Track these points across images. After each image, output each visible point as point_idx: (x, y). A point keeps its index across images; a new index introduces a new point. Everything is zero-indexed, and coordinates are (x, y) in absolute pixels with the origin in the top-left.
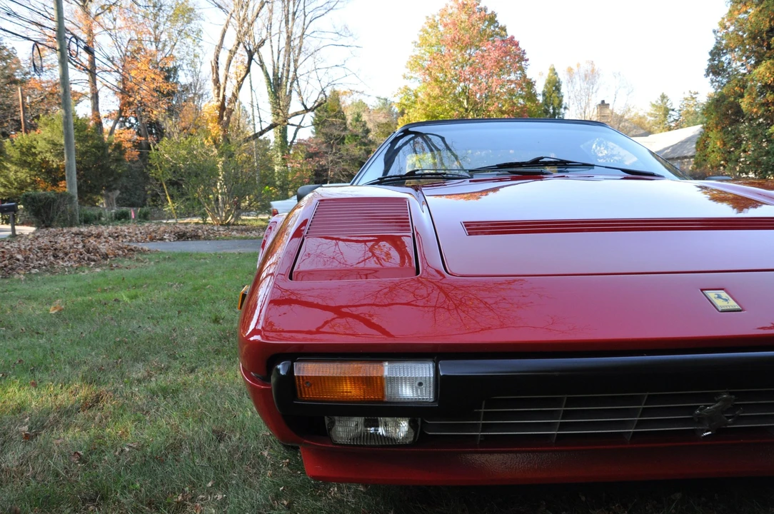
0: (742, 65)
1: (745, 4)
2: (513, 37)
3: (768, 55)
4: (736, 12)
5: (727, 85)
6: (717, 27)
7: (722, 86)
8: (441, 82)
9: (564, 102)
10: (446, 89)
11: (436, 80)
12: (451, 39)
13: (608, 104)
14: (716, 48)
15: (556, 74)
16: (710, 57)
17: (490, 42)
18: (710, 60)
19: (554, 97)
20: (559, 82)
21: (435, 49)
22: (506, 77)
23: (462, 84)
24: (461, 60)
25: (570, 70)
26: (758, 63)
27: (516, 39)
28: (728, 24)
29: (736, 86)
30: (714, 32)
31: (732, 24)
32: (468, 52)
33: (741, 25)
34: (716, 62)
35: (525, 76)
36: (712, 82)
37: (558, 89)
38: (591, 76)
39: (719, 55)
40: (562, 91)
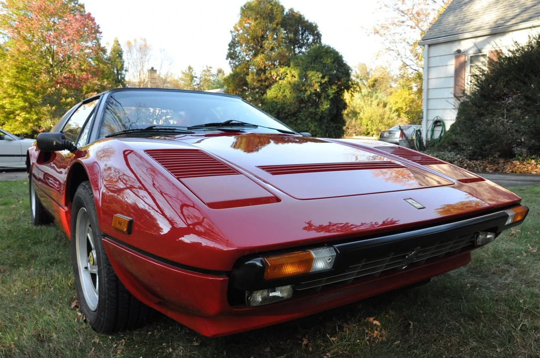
0: (247, 55)
1: (248, 18)
2: (89, 14)
3: (261, 51)
4: (244, 22)
5: (239, 66)
6: (233, 30)
7: (236, 67)
8: (30, 41)
9: (125, 66)
10: (34, 47)
11: (24, 38)
12: (38, 6)
13: (156, 70)
14: (232, 42)
15: (119, 45)
16: (229, 48)
17: (72, 15)
18: (229, 49)
19: (118, 62)
20: (121, 51)
21: (22, 12)
22: (84, 44)
23: (48, 45)
24: (46, 26)
25: (129, 43)
26: (255, 55)
27: (92, 16)
28: (239, 28)
29: (245, 67)
30: (231, 32)
31: (241, 29)
32: (52, 20)
33: (246, 30)
34: (232, 51)
35: (100, 45)
36: (230, 63)
37: (120, 56)
38: (144, 49)
39: (234, 47)
40: (123, 58)
